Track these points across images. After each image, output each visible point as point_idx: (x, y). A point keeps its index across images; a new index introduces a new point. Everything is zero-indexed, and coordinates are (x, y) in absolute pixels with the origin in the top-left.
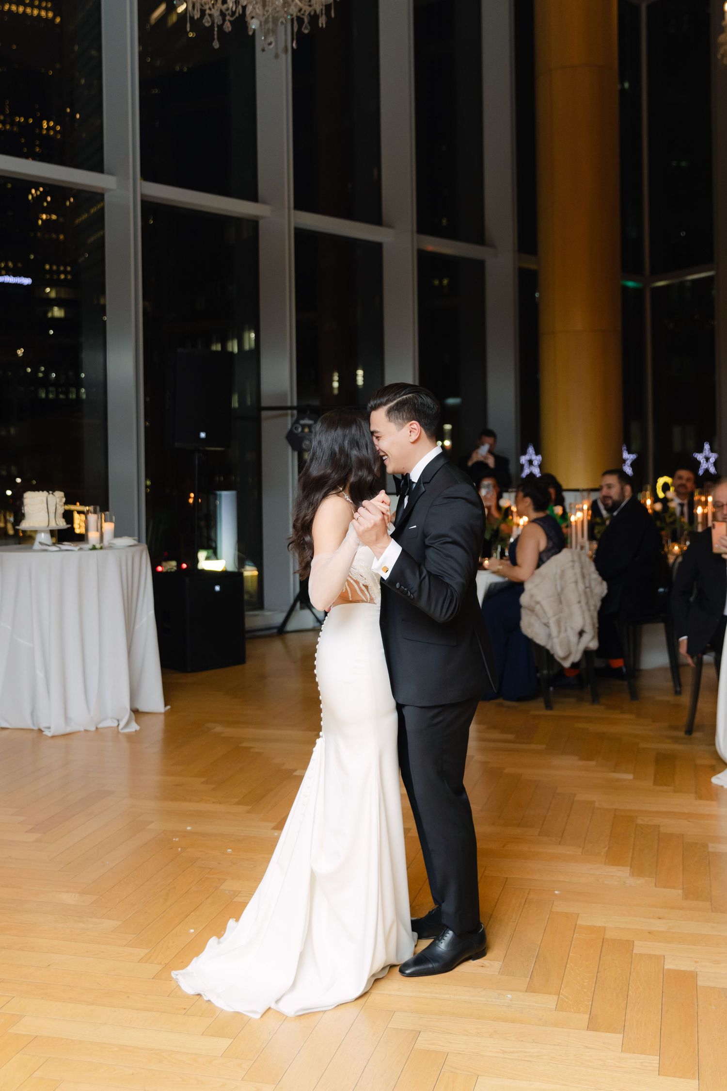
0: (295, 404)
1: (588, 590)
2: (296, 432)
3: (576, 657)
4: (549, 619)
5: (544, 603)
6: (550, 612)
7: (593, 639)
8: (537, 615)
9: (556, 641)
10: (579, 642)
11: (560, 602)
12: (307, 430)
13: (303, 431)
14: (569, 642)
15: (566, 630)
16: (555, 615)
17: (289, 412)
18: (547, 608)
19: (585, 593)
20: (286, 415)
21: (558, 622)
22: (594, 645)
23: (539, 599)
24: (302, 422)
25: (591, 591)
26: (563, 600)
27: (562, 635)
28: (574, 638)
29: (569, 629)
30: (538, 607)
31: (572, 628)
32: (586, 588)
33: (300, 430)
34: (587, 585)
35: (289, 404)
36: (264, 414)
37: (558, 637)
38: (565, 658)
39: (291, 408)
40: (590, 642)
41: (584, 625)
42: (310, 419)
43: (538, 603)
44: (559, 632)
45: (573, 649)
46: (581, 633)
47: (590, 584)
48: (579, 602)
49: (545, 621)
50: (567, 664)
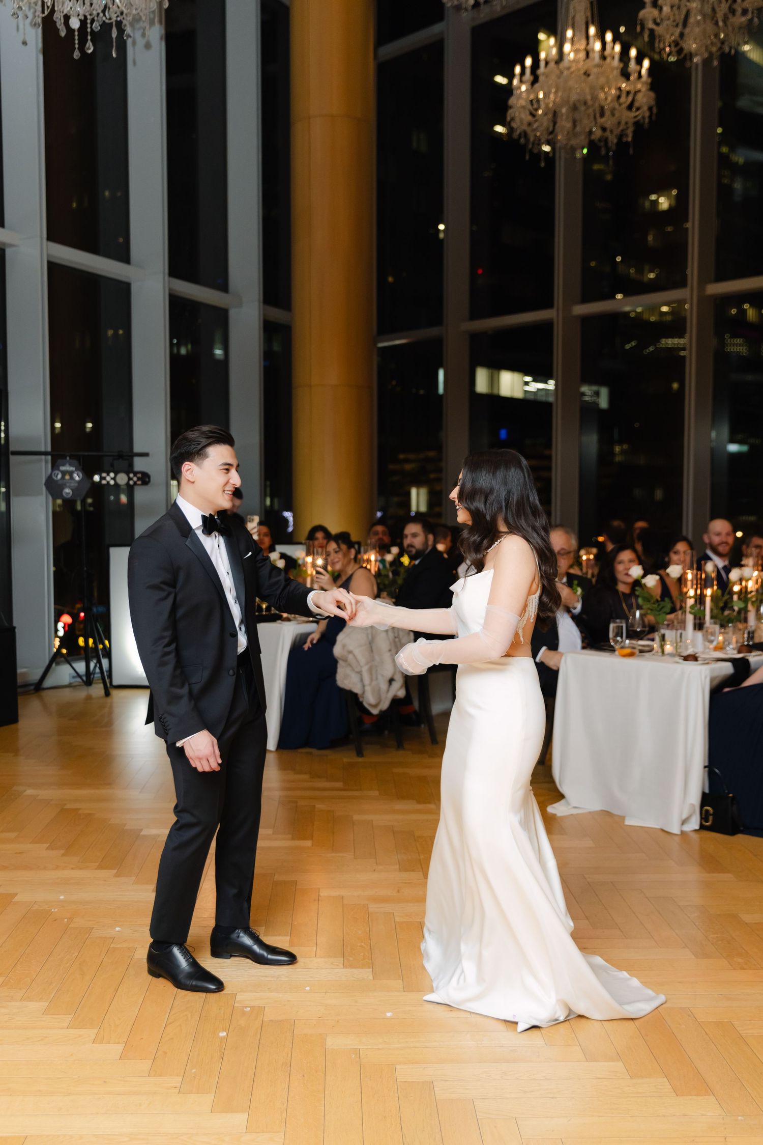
0: (49, 449)
1: (397, 640)
2: (55, 478)
3: (385, 705)
4: (361, 667)
5: (357, 652)
6: (362, 661)
7: (401, 687)
8: (350, 665)
9: (368, 689)
10: (388, 691)
11: (372, 651)
12: (67, 477)
13: (63, 477)
14: (379, 690)
15: (377, 679)
16: (367, 663)
17: (43, 457)
18: (360, 657)
19: (395, 642)
20: (41, 460)
21: (370, 670)
22: (402, 693)
23: (351, 648)
24: (62, 468)
25: (400, 641)
26: (374, 648)
27: (374, 683)
28: (384, 686)
29: (379, 677)
30: (350, 657)
31: (383, 676)
32: (395, 637)
33: (60, 476)
34: (396, 635)
35: (43, 449)
36: (13, 459)
37: (370, 685)
38: (375, 706)
39: (45, 453)
40: (399, 690)
41: (394, 675)
42: (71, 465)
43: (350, 652)
44: (372, 680)
45: (383, 696)
46: (391, 681)
47: (398, 635)
48: (390, 650)
49: (357, 670)
50: (375, 712)
